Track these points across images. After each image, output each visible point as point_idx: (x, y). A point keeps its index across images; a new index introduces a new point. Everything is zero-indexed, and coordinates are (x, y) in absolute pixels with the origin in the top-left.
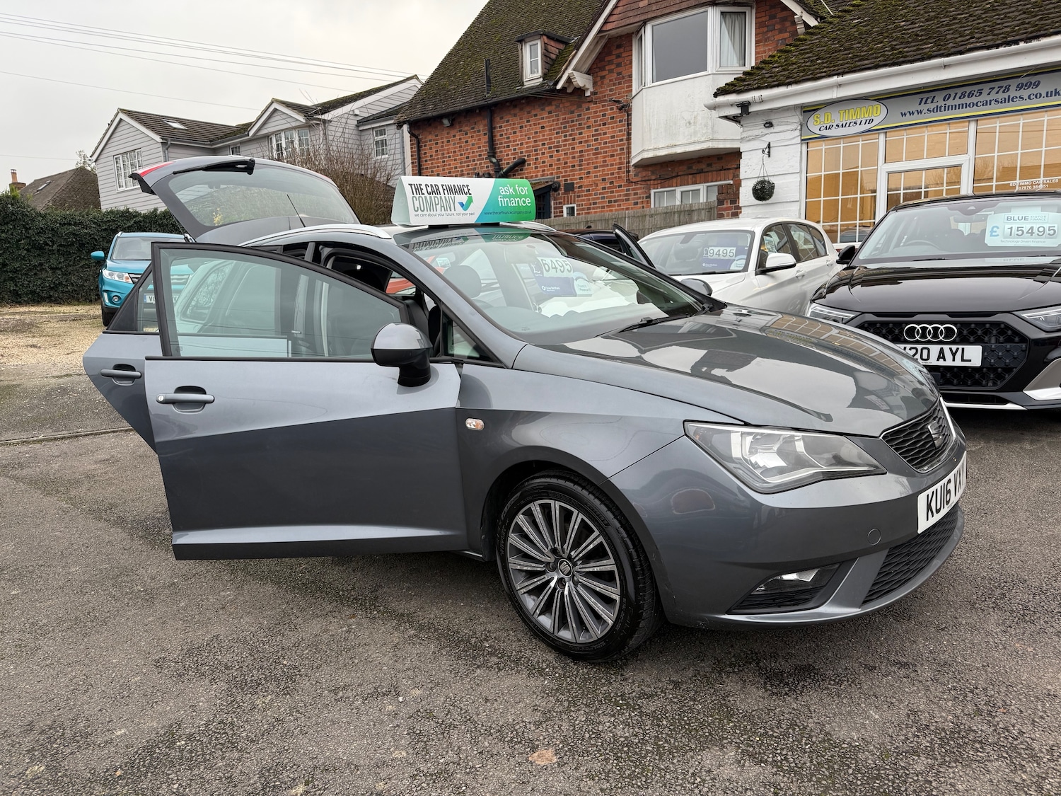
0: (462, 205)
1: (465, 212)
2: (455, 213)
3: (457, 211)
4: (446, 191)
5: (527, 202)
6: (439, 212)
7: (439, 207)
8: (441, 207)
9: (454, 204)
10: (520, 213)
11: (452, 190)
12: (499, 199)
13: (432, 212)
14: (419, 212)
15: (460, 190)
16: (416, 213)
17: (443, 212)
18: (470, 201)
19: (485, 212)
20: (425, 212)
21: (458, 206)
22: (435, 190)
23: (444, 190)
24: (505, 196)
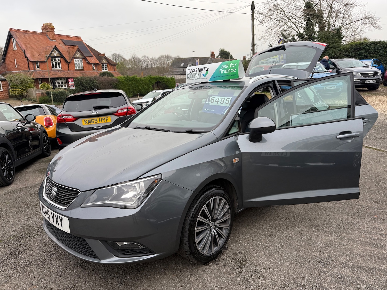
0: (204, 75)
1: (204, 77)
2: (201, 78)
3: (202, 77)
4: (199, 71)
5: (234, 70)
6: (195, 78)
7: (195, 76)
8: (196, 76)
9: (201, 75)
10: (230, 75)
11: (201, 70)
12: (220, 71)
13: (193, 79)
14: (189, 79)
15: (204, 69)
16: (188, 79)
17: (197, 78)
18: (207, 73)
19: (213, 77)
20: (191, 79)
21: (202, 75)
22: (195, 70)
23: (198, 70)
24: (223, 69)
